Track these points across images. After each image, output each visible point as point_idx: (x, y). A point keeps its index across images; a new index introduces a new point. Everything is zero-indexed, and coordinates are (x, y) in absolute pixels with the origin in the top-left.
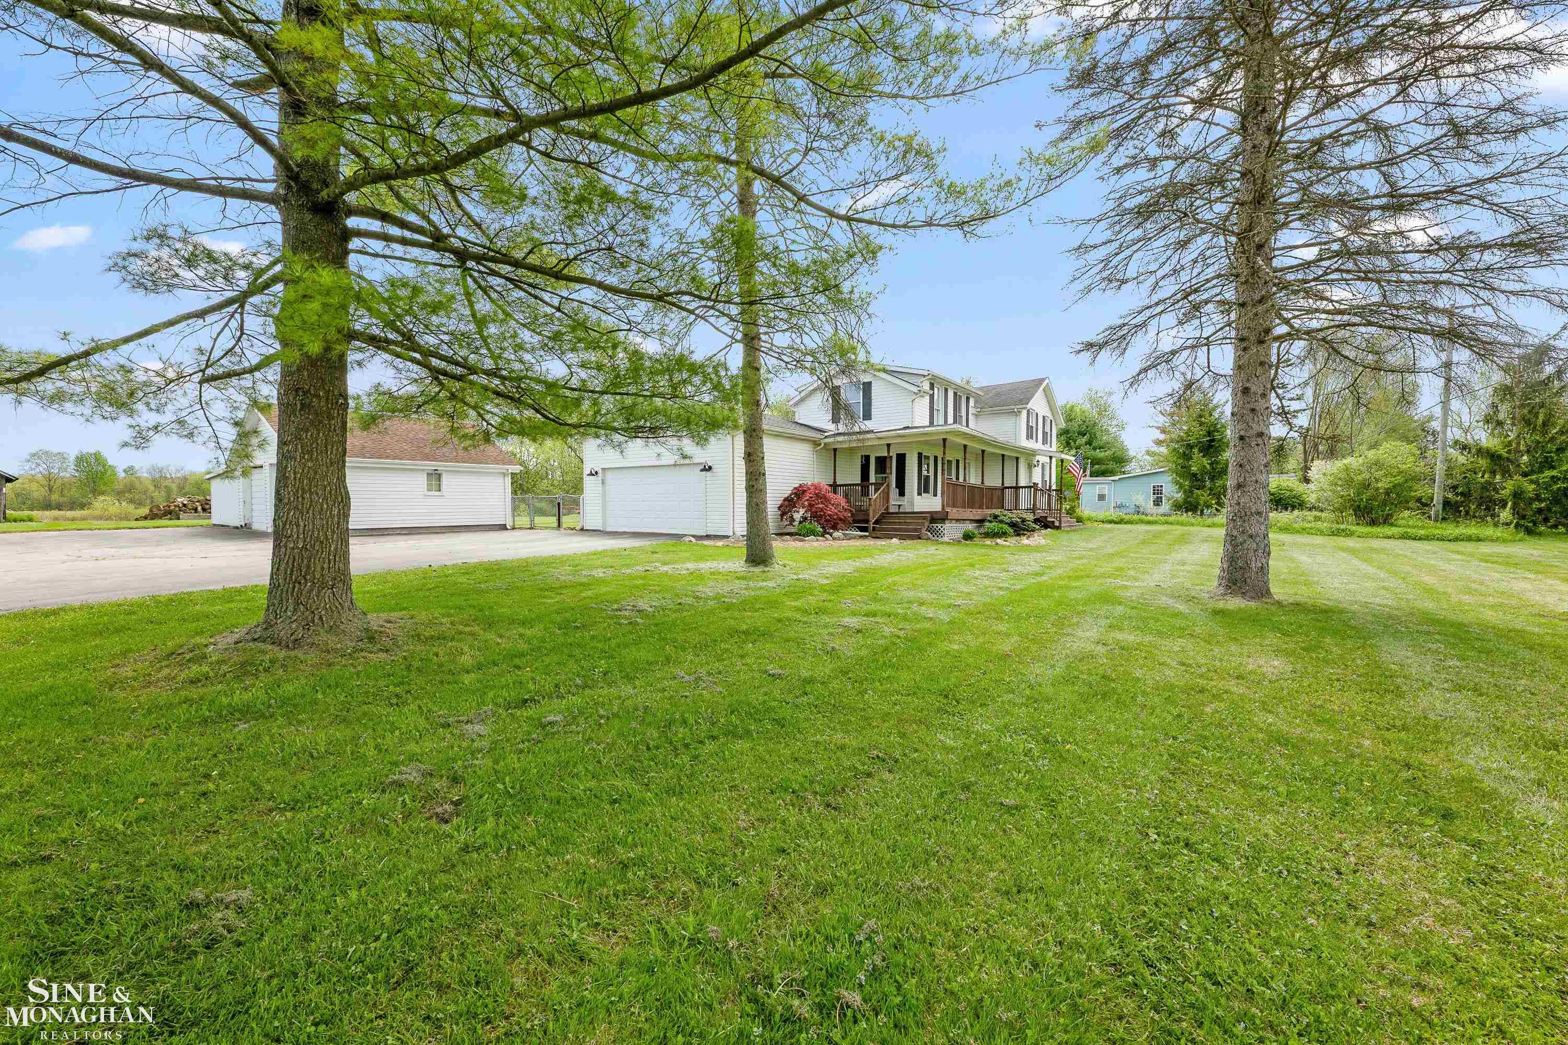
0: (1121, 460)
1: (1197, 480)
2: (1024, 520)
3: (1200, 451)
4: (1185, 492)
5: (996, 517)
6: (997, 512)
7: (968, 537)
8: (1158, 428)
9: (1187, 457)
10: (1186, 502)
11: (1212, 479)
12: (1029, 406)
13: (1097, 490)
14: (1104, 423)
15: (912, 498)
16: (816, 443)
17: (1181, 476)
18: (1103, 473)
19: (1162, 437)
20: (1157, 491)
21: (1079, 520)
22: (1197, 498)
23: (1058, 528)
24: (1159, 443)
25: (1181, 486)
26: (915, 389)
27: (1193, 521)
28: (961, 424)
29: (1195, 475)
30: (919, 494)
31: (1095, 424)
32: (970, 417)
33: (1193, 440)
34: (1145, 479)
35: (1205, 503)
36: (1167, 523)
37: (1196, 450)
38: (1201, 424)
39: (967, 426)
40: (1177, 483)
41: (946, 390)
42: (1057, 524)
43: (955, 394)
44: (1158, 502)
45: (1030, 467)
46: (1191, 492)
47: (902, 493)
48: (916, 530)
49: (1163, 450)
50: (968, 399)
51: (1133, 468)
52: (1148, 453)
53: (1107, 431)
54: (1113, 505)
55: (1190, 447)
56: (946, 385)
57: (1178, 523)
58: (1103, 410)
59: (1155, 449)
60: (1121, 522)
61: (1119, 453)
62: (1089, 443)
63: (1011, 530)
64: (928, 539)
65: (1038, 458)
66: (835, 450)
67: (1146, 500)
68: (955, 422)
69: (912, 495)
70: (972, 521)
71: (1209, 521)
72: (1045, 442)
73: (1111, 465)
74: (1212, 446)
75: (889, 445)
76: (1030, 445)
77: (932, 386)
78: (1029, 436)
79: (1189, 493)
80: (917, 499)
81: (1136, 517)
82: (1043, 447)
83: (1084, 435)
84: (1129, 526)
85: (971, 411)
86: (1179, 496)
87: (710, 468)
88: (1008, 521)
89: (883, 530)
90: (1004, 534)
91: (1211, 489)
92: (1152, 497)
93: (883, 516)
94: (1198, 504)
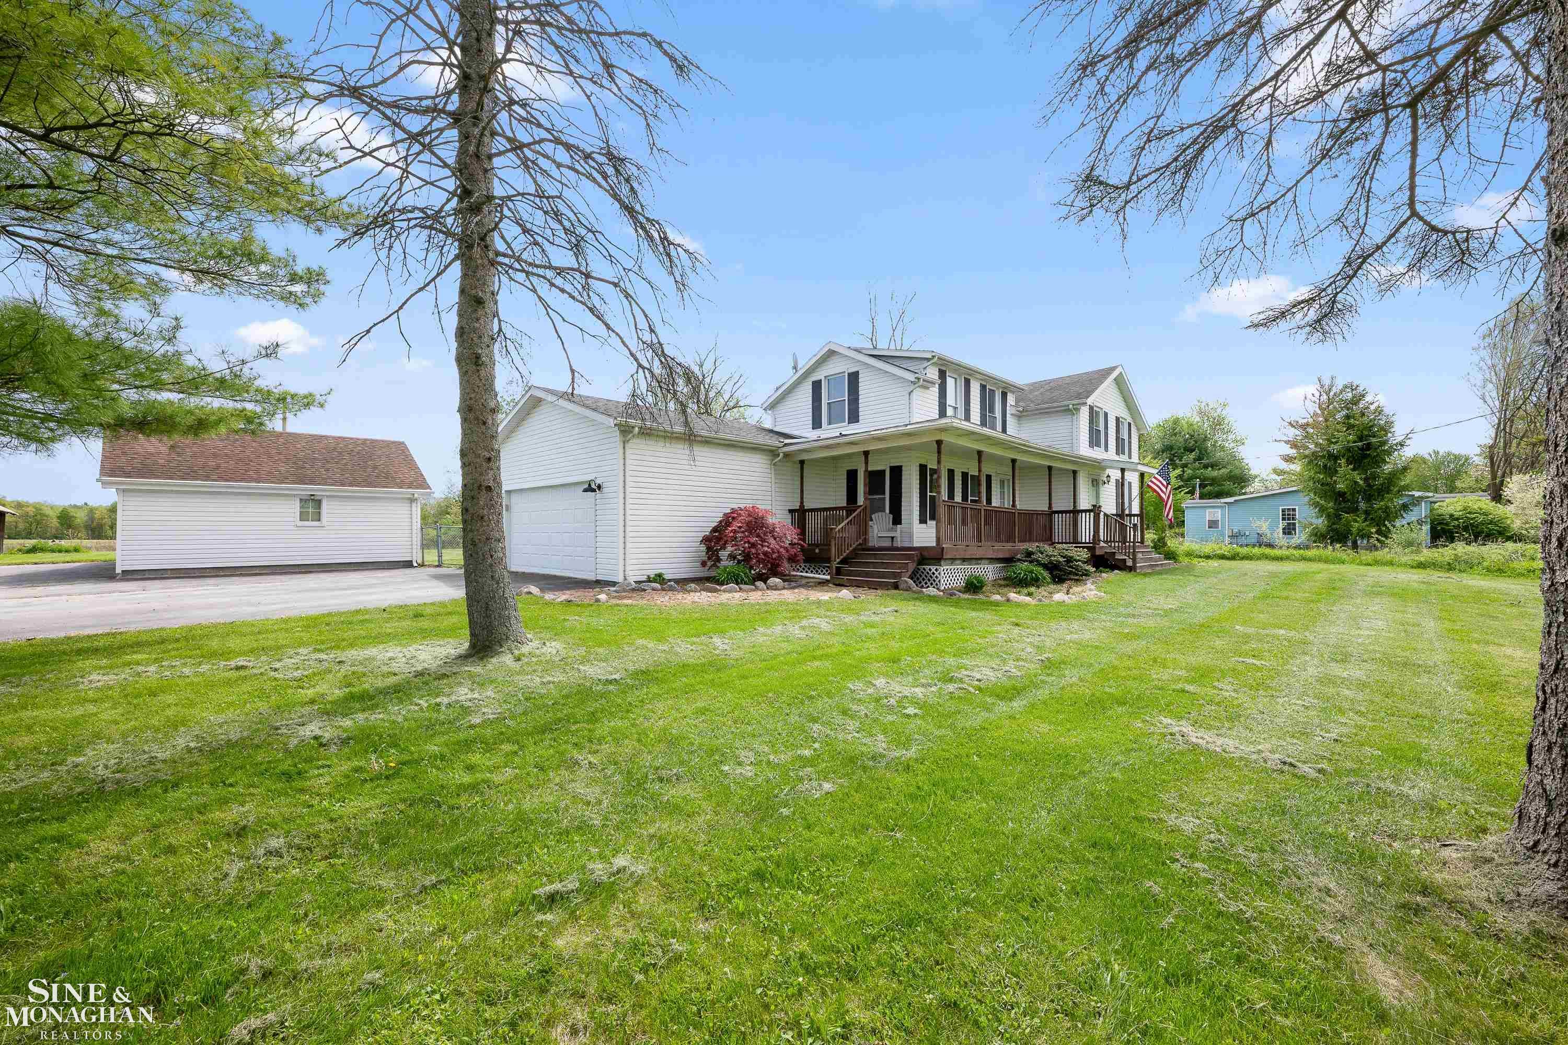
0: (1240, 479)
1: (1345, 501)
2: (1069, 560)
3: (1349, 462)
4: (1328, 516)
5: (1029, 554)
6: (1032, 547)
7: (973, 586)
8: (1287, 442)
9: (1330, 471)
10: (1330, 529)
11: (1369, 498)
12: (1090, 401)
13: (1209, 515)
14: (1219, 437)
15: (911, 528)
16: (772, 453)
17: (1324, 495)
18: (1219, 495)
19: (1293, 452)
20: (1288, 515)
21: (1171, 556)
22: (1348, 525)
23: (1131, 569)
24: (1288, 459)
25: (1322, 510)
26: (911, 377)
27: (1344, 556)
28: (993, 428)
29: (1341, 494)
30: (923, 521)
31: (1206, 439)
32: (1009, 418)
33: (1335, 448)
34: (1271, 502)
35: (1359, 530)
36: (1304, 559)
37: (1343, 461)
38: (1350, 427)
39: (1004, 430)
40: (1316, 505)
41: (967, 382)
42: (1130, 563)
43: (983, 387)
44: (1289, 530)
45: (1096, 483)
46: (1338, 517)
47: (897, 520)
48: (895, 575)
49: (1296, 467)
50: (1004, 395)
51: (1255, 488)
52: (1276, 471)
53: (1222, 448)
54: (1227, 533)
55: (1334, 457)
56: (967, 377)
57: (1319, 560)
58: (1218, 424)
59: (1284, 466)
60: (1233, 557)
61: (1237, 472)
62: (1199, 459)
63: (1046, 574)
64: (908, 589)
65: (1109, 471)
66: (802, 462)
67: (1272, 529)
68: (983, 423)
69: (911, 524)
70: (992, 560)
71: (1366, 556)
72: (1120, 450)
73: (1228, 485)
74: (1366, 456)
75: (866, 454)
76: (1097, 454)
77: (942, 374)
78: (1094, 440)
79: (1334, 518)
80: (917, 528)
81: (1256, 551)
82: (1117, 458)
83: (1191, 451)
84: (1246, 564)
85: (1009, 410)
86: (1320, 522)
87: (599, 487)
88: (1045, 561)
89: (850, 573)
90: (1035, 582)
91: (1367, 513)
92: (1281, 525)
93: (855, 554)
94: (1350, 532)
